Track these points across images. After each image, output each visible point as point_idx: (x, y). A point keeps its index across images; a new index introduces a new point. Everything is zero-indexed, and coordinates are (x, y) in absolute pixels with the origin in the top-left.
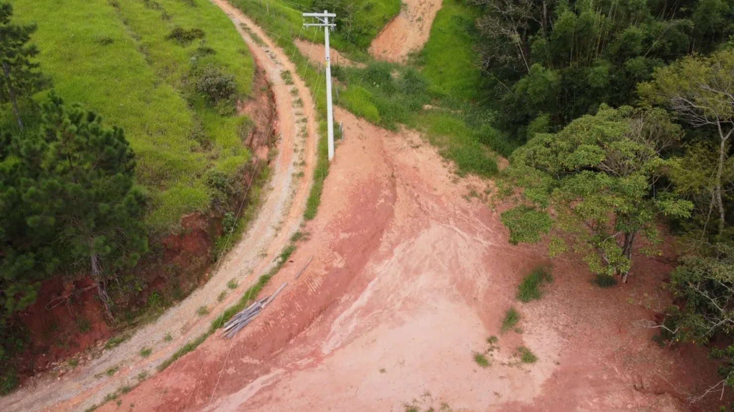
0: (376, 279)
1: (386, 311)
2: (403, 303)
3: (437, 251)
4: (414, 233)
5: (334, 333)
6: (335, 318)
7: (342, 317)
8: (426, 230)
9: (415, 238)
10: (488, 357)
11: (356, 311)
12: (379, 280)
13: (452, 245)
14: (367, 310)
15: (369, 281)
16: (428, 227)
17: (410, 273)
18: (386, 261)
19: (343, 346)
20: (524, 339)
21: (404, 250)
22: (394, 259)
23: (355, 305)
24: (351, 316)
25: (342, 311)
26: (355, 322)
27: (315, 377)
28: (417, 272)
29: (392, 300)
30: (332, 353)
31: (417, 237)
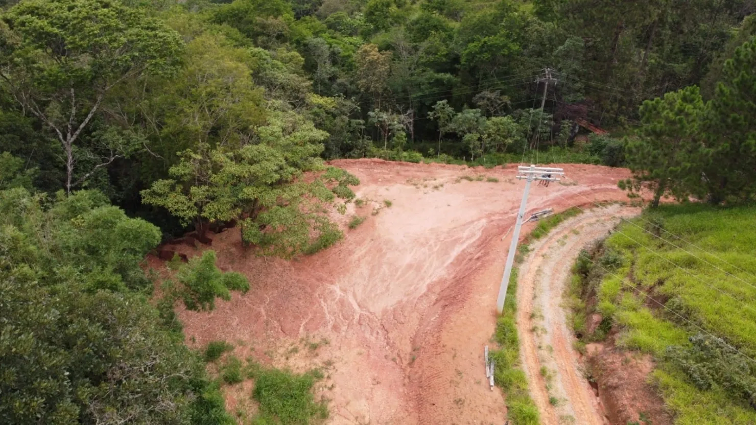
0: (446, 265)
1: (441, 239)
2: (427, 243)
3: (386, 284)
4: (400, 307)
5: (479, 230)
6: (478, 239)
7: (474, 239)
8: (388, 308)
9: (401, 301)
10: (383, 205)
11: (464, 242)
12: (443, 263)
13: (368, 289)
14: (456, 241)
15: (451, 263)
16: (385, 312)
17: (416, 267)
18: (434, 279)
19: (473, 222)
20: (354, 213)
21: (416, 289)
22: (428, 281)
23: (465, 246)
24: (467, 238)
25: (474, 242)
26: (465, 234)
27: (489, 208)
28: (410, 266)
29: (436, 246)
30: (479, 219)
31: (400, 302)
